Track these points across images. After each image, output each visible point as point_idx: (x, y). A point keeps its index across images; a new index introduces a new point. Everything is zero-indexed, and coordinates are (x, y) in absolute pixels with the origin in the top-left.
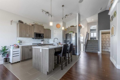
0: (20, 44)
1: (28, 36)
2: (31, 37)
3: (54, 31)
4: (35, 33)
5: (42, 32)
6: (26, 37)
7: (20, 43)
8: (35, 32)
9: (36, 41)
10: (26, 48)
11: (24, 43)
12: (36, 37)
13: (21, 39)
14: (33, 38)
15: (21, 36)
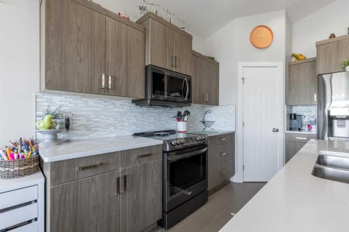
0: (60, 136)
1: (106, 88)
2: (127, 95)
3: (241, 64)
4: (146, 68)
5: (184, 69)
6: (92, 89)
7: (55, 135)
8: (148, 62)
9: (152, 120)
10: (89, 173)
11: (88, 128)
12: (154, 92)
13: (65, 103)
14: (138, 102)
15: (56, 81)
